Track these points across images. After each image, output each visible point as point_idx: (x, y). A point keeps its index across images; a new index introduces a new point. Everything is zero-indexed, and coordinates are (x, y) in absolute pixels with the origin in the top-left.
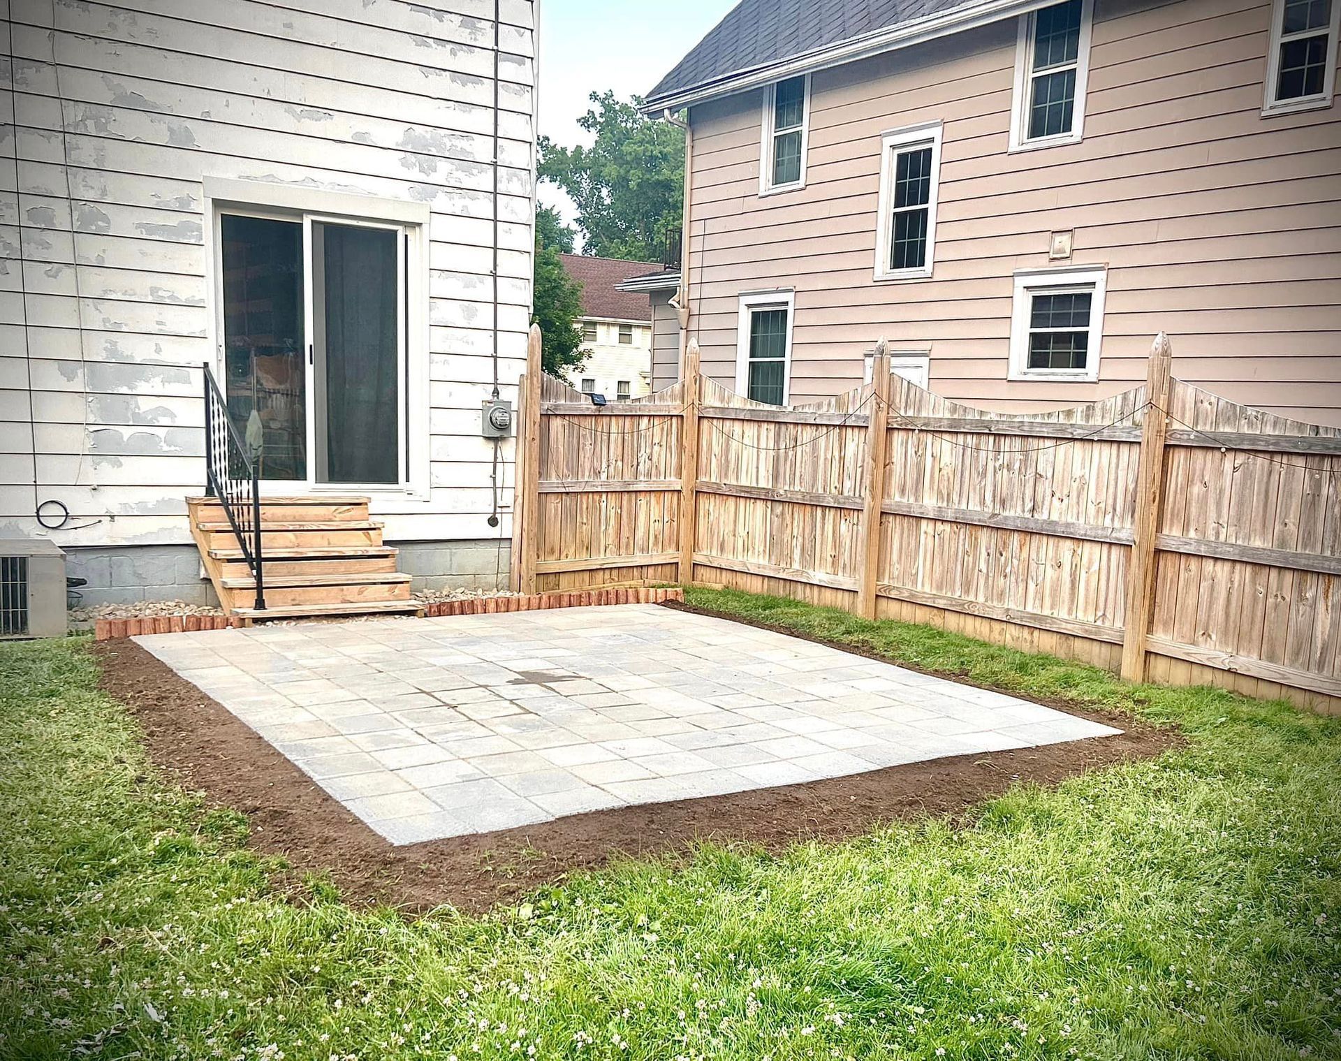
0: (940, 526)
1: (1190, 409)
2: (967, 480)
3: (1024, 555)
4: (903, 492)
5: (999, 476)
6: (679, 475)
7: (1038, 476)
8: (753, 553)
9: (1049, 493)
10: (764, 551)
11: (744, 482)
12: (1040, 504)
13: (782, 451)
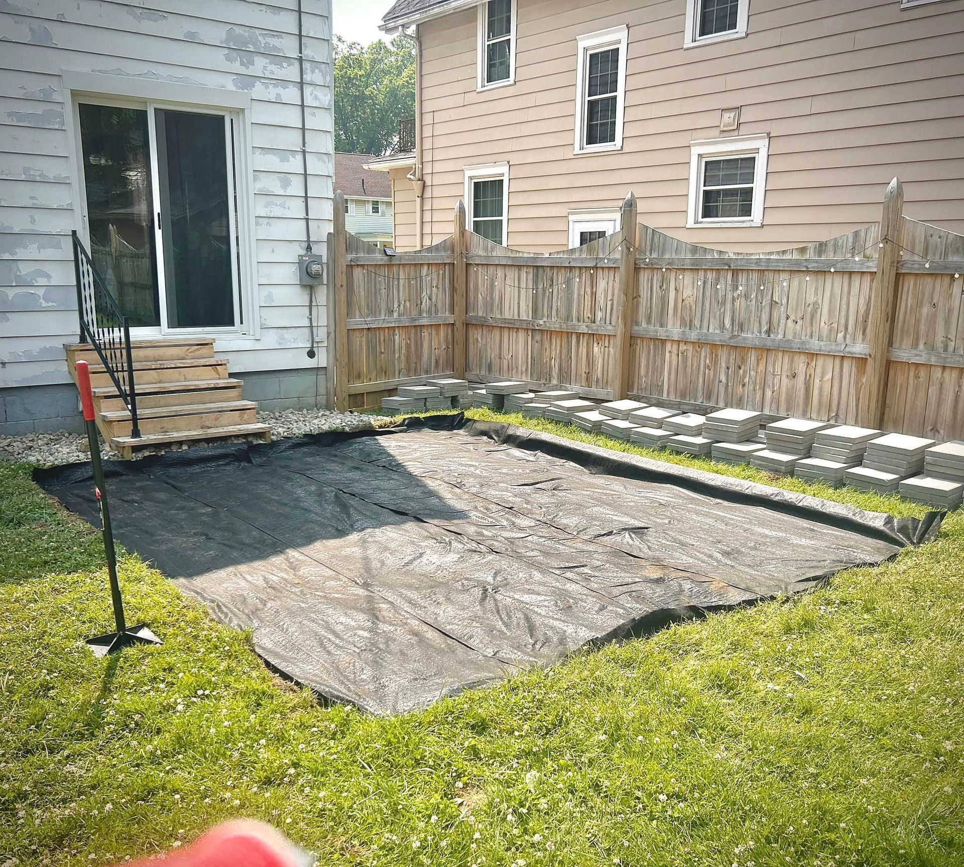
0: (683, 347)
1: (920, 242)
2: (708, 307)
3: (761, 368)
4: (649, 321)
5: (737, 303)
6: (452, 311)
7: (773, 303)
8: (517, 372)
9: (783, 316)
10: (526, 370)
11: (507, 315)
12: (776, 325)
13: (540, 290)
